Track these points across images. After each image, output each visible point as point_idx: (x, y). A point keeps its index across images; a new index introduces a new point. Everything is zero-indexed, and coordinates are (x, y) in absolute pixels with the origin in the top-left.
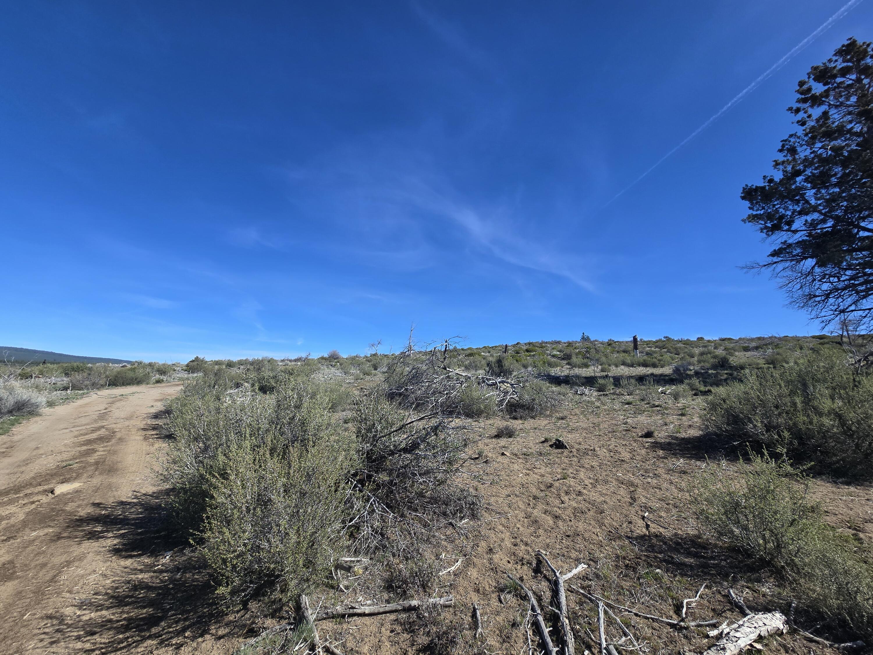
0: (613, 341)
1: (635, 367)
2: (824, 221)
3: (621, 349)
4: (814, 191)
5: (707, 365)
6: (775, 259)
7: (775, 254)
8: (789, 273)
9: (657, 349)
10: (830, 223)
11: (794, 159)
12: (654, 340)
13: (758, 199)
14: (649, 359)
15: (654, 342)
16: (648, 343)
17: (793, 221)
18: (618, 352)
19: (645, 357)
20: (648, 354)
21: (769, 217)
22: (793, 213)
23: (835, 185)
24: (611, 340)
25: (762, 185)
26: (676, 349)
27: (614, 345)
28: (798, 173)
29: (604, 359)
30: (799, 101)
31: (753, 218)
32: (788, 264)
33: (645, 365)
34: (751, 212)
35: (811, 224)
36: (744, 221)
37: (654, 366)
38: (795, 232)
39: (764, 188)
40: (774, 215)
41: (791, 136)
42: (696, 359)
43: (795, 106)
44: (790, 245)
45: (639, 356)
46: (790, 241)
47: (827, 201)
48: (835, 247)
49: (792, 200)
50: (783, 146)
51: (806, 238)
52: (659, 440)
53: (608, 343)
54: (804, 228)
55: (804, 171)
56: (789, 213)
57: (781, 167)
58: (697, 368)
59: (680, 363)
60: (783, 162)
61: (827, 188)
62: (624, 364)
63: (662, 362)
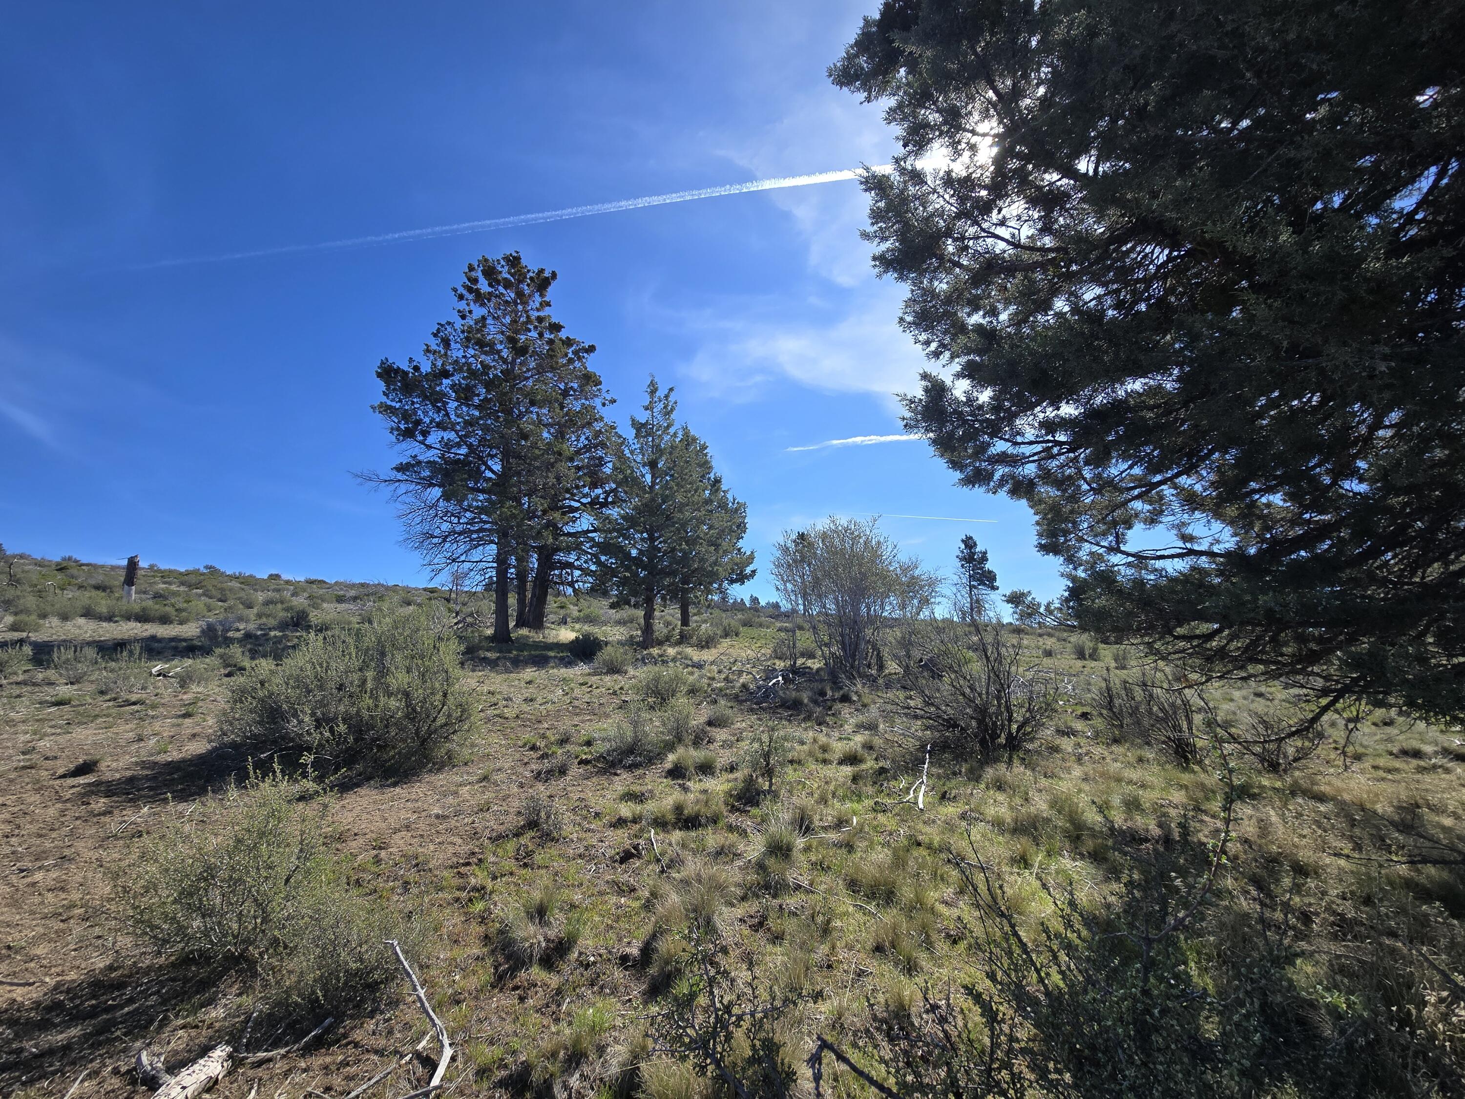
0: (76, 561)
1: (116, 622)
2: (458, 445)
3: (93, 582)
4: (456, 404)
5: (272, 622)
6: (400, 476)
7: (401, 468)
8: (410, 499)
9: (182, 588)
10: (464, 450)
11: (446, 354)
12: (182, 570)
13: (396, 385)
14: (157, 607)
15: (181, 574)
16: (165, 575)
17: (429, 433)
18: (81, 587)
19: (150, 603)
20: (157, 596)
21: (405, 416)
22: (431, 422)
23: (476, 407)
24: (70, 559)
25: (406, 369)
26: (222, 590)
27: (74, 572)
28: (446, 374)
29: (30, 601)
30: (465, 286)
31: (386, 409)
32: (412, 487)
33: (143, 617)
34: (384, 399)
35: (446, 444)
36: (373, 408)
37: (164, 620)
38: (429, 447)
39: (406, 373)
40: (410, 416)
41: (449, 323)
42: (255, 610)
43: (461, 290)
44: (419, 463)
45: (134, 599)
46: (421, 458)
47: (466, 423)
48: (462, 480)
49: (434, 406)
50: (438, 331)
51: (437, 459)
52: (108, 776)
53: (58, 564)
54: (438, 446)
55: (453, 375)
56: (427, 420)
57: (432, 357)
58: (251, 627)
59: (221, 617)
60: (435, 352)
61: (468, 406)
62: (88, 613)
63: (184, 614)
